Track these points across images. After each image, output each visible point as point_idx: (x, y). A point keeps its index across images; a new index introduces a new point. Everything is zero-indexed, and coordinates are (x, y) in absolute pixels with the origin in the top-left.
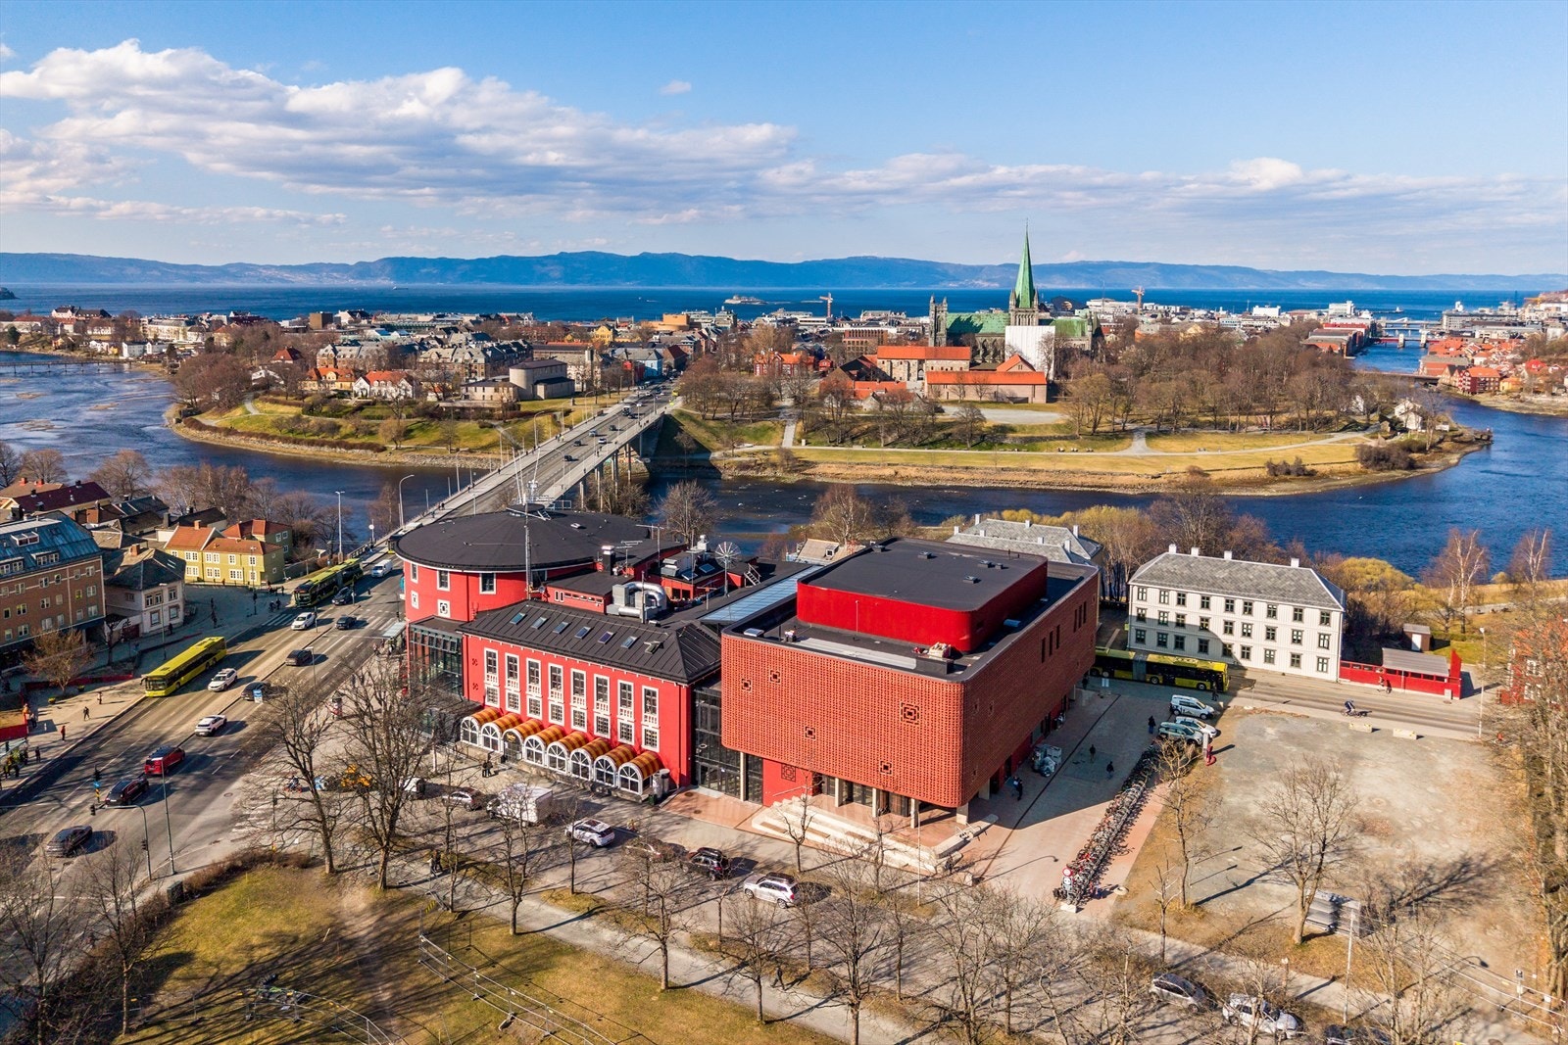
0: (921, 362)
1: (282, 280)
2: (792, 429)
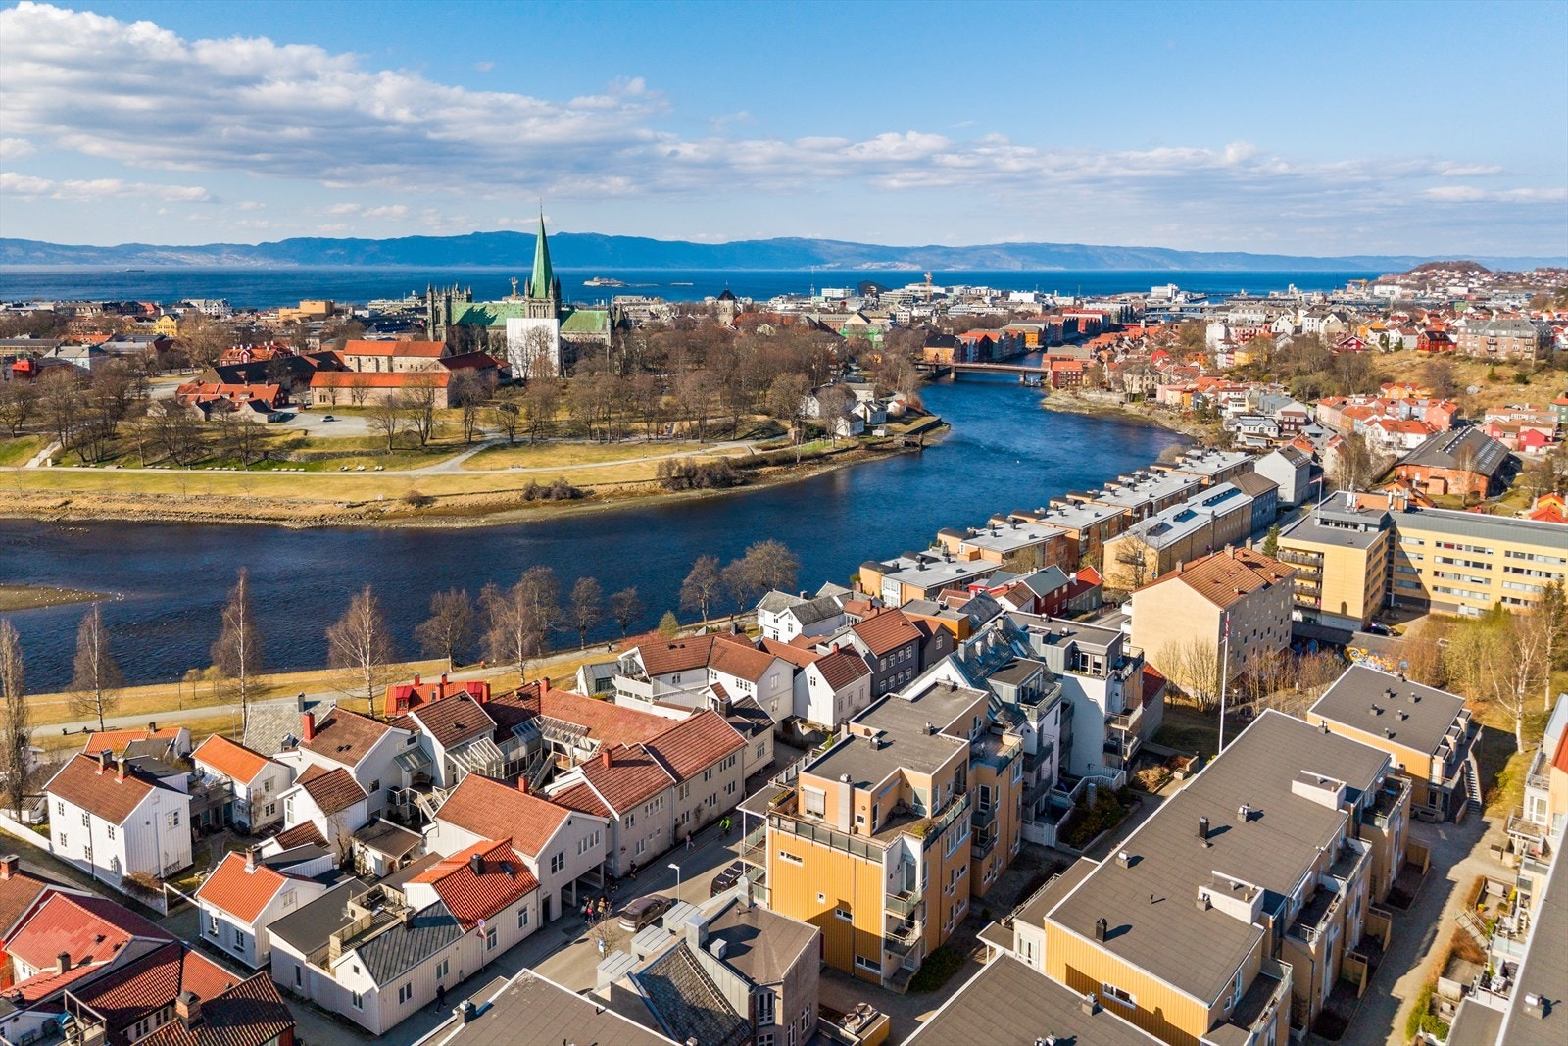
0: (390, 358)
1: (179, 262)
2: (58, 446)
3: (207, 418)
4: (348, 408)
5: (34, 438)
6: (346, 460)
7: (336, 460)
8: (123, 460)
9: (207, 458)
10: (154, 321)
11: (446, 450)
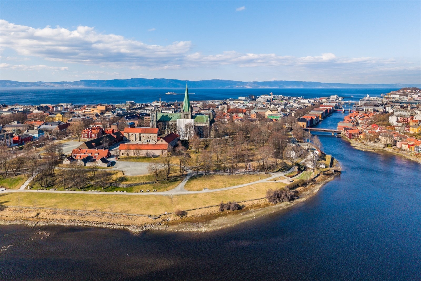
0: (140, 134)
1: (52, 86)
2: (31, 179)
3: (85, 165)
4: (133, 158)
5: (22, 176)
6: (141, 186)
7: (137, 187)
8: (57, 186)
9: (88, 185)
10: (55, 115)
11: (175, 180)
